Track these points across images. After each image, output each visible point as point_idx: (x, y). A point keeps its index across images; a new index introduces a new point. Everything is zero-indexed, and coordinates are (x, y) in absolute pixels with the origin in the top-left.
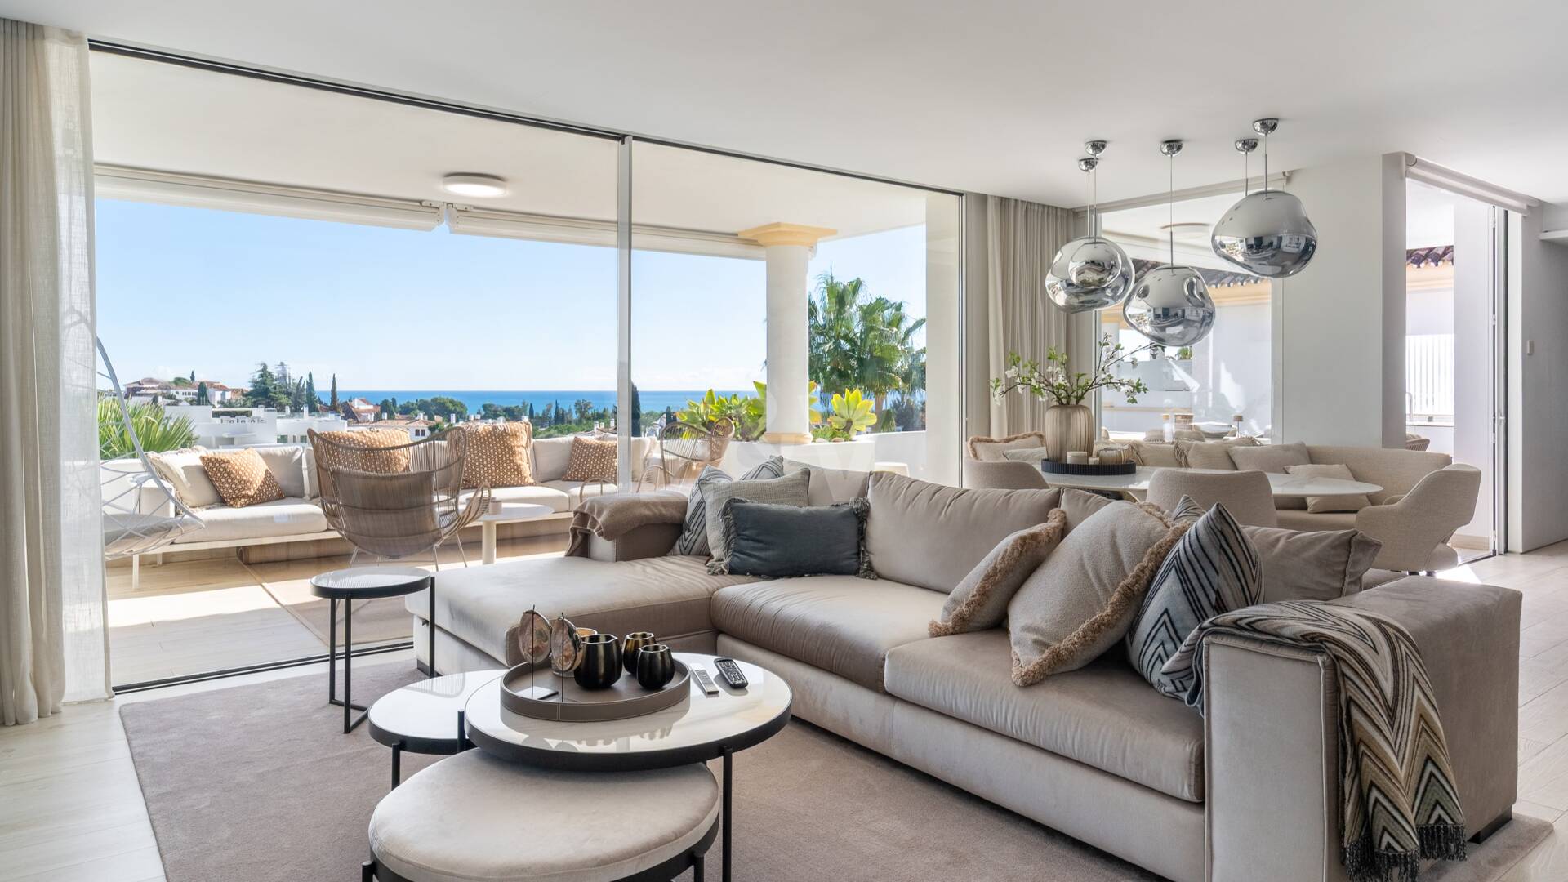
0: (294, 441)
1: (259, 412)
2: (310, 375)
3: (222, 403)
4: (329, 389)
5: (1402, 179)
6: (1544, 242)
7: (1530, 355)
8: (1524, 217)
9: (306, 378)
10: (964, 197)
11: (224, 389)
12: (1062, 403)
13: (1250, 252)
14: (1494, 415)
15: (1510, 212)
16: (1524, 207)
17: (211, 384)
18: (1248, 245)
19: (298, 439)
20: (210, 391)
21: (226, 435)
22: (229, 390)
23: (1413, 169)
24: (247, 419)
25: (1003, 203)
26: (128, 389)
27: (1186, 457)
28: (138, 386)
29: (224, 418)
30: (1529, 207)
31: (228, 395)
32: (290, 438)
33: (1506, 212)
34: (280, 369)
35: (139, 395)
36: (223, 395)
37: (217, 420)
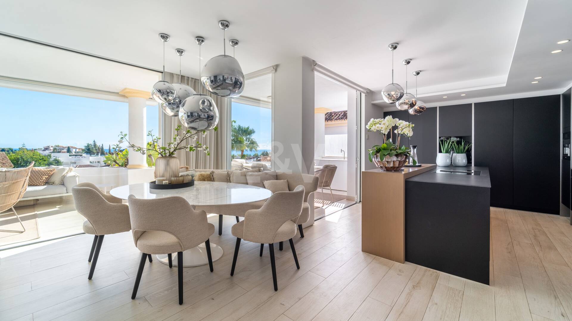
0: (96, 163)
1: (84, 155)
2: (102, 145)
3: (75, 152)
4: (108, 148)
5: (313, 70)
6: (372, 104)
7: (368, 139)
8: (365, 95)
9: (101, 146)
10: (163, 74)
11: (76, 148)
12: (162, 156)
13: (212, 85)
14: (356, 158)
15: (362, 93)
16: (365, 91)
17: (72, 147)
18: (211, 81)
19: (97, 162)
20: (71, 149)
21: (73, 161)
22: (78, 149)
23: (317, 68)
24: (80, 157)
25: (182, 78)
26: (45, 148)
27: (230, 177)
28: (48, 147)
29: (73, 156)
30: (367, 92)
31: (77, 150)
32: (94, 162)
33: (361, 93)
34: (94, 143)
35: (48, 150)
36: (76, 150)
37: (71, 157)
